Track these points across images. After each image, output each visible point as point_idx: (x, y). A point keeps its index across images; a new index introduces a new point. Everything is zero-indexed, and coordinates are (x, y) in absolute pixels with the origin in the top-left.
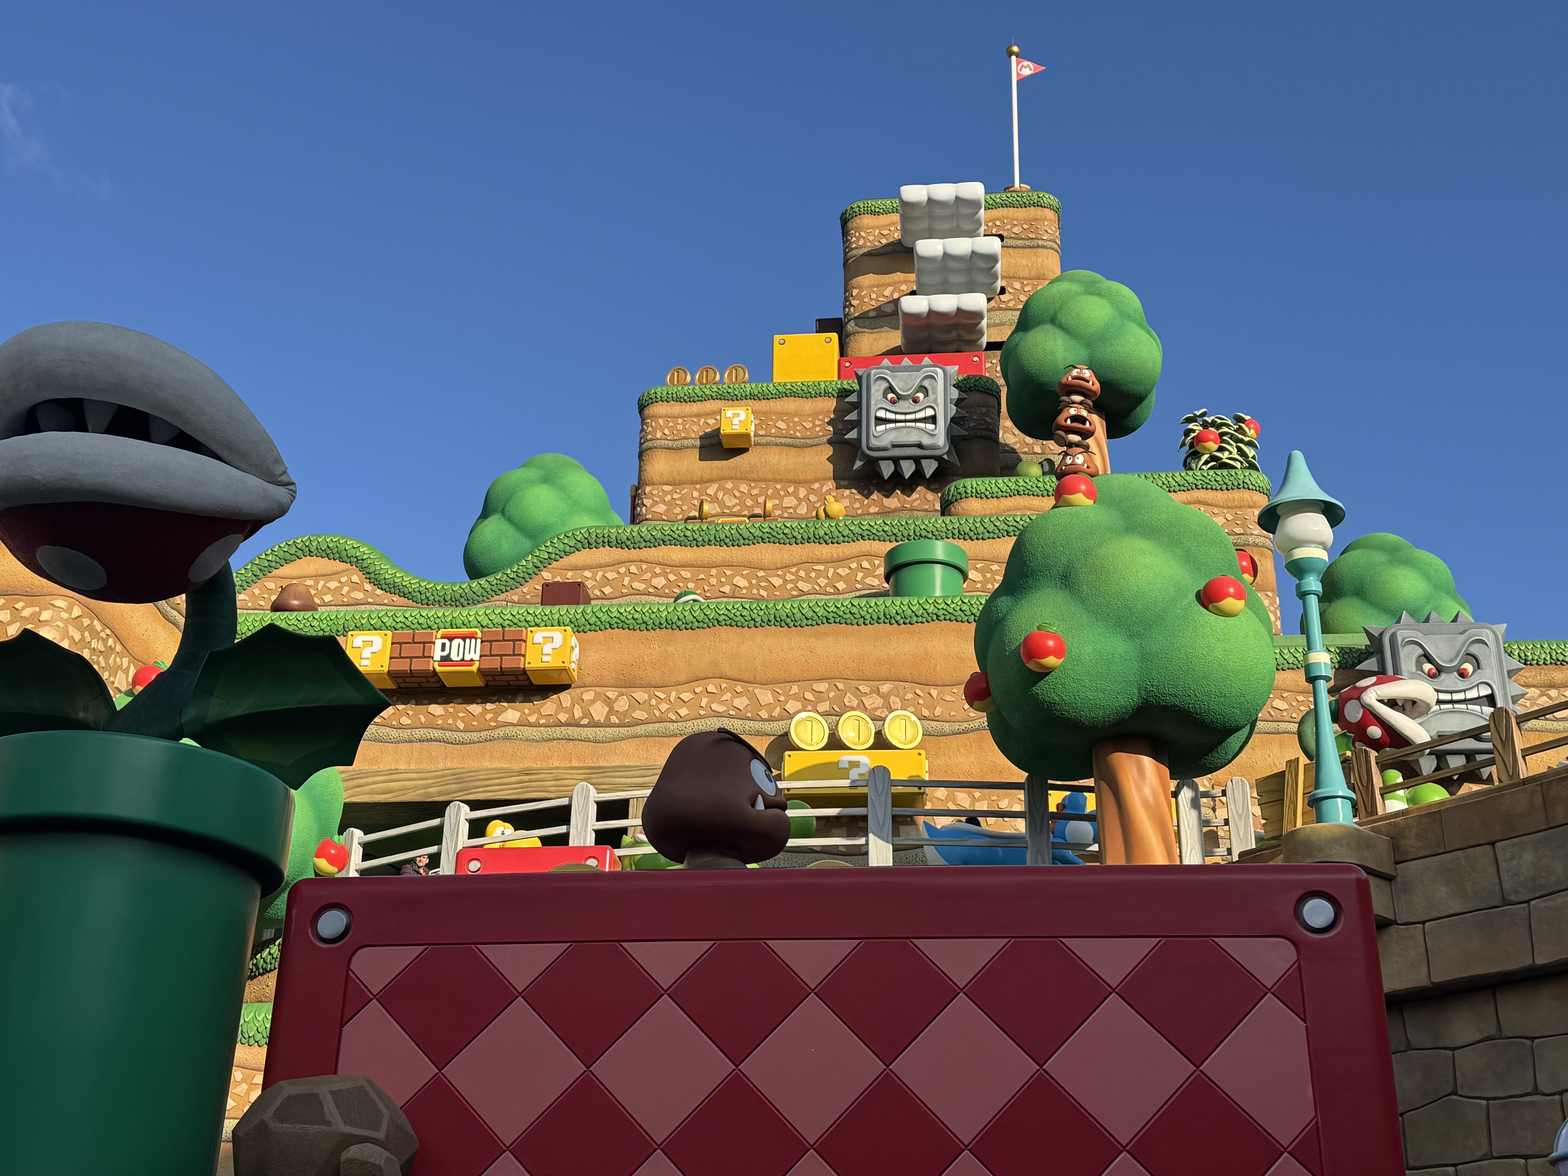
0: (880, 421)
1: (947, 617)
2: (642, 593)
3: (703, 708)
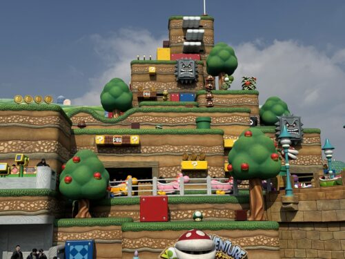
0: (182, 72)
1: (209, 133)
2: (148, 122)
3: (165, 150)
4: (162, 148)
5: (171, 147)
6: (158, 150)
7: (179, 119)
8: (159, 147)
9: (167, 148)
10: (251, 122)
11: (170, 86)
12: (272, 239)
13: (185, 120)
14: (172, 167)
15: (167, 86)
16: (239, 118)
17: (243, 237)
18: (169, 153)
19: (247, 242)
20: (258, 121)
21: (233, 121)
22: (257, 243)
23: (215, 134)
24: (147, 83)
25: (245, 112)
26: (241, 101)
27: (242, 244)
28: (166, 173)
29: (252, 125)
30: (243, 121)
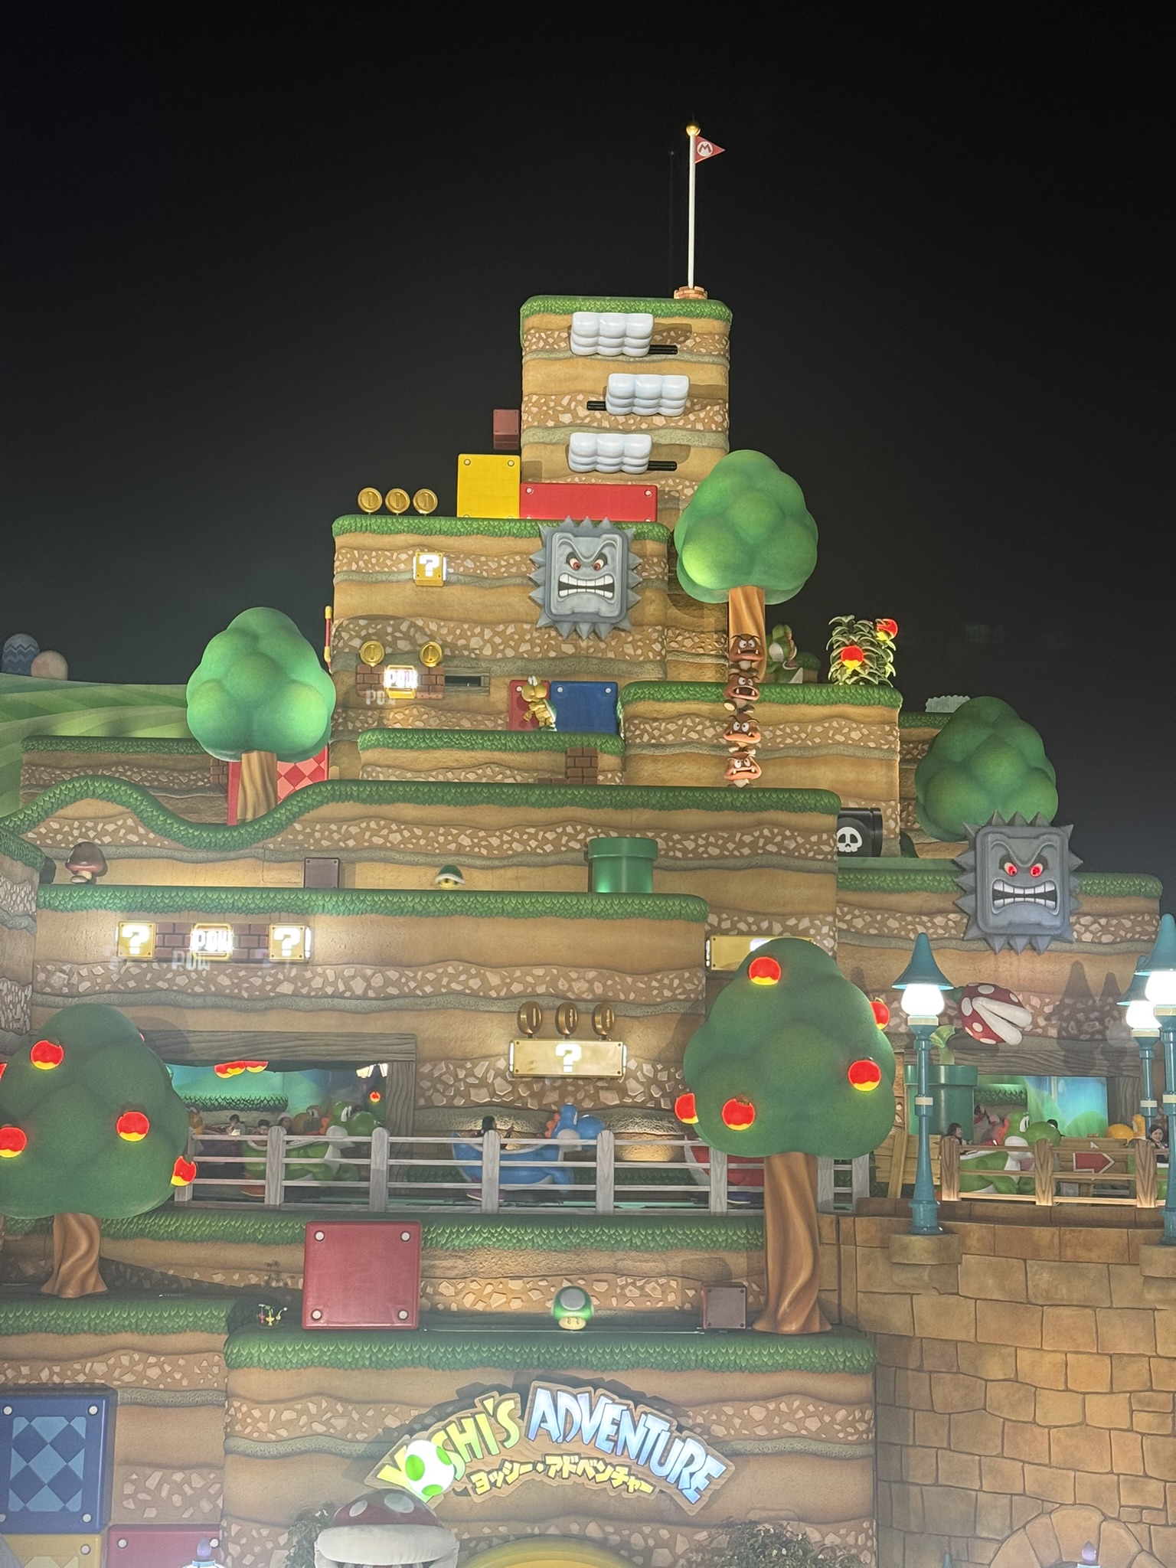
1: (642, 915)
2: (381, 848)
3: (444, 987)
4: (431, 976)
5: (473, 971)
6: (412, 985)
7: (521, 836)
8: (420, 974)
9: (453, 978)
10: (854, 839)
11: (512, 643)
12: (841, 1414)
13: (546, 841)
14: (476, 1060)
15: (498, 640)
16: (785, 838)
17: (724, 1401)
18: (463, 1000)
19: (737, 1422)
20: (888, 829)
21: (760, 851)
22: (779, 1427)
23: (669, 916)
24: (404, 627)
25: (814, 809)
26: (819, 735)
27: (719, 1431)
28: (447, 1086)
29: (859, 853)
30: (803, 852)
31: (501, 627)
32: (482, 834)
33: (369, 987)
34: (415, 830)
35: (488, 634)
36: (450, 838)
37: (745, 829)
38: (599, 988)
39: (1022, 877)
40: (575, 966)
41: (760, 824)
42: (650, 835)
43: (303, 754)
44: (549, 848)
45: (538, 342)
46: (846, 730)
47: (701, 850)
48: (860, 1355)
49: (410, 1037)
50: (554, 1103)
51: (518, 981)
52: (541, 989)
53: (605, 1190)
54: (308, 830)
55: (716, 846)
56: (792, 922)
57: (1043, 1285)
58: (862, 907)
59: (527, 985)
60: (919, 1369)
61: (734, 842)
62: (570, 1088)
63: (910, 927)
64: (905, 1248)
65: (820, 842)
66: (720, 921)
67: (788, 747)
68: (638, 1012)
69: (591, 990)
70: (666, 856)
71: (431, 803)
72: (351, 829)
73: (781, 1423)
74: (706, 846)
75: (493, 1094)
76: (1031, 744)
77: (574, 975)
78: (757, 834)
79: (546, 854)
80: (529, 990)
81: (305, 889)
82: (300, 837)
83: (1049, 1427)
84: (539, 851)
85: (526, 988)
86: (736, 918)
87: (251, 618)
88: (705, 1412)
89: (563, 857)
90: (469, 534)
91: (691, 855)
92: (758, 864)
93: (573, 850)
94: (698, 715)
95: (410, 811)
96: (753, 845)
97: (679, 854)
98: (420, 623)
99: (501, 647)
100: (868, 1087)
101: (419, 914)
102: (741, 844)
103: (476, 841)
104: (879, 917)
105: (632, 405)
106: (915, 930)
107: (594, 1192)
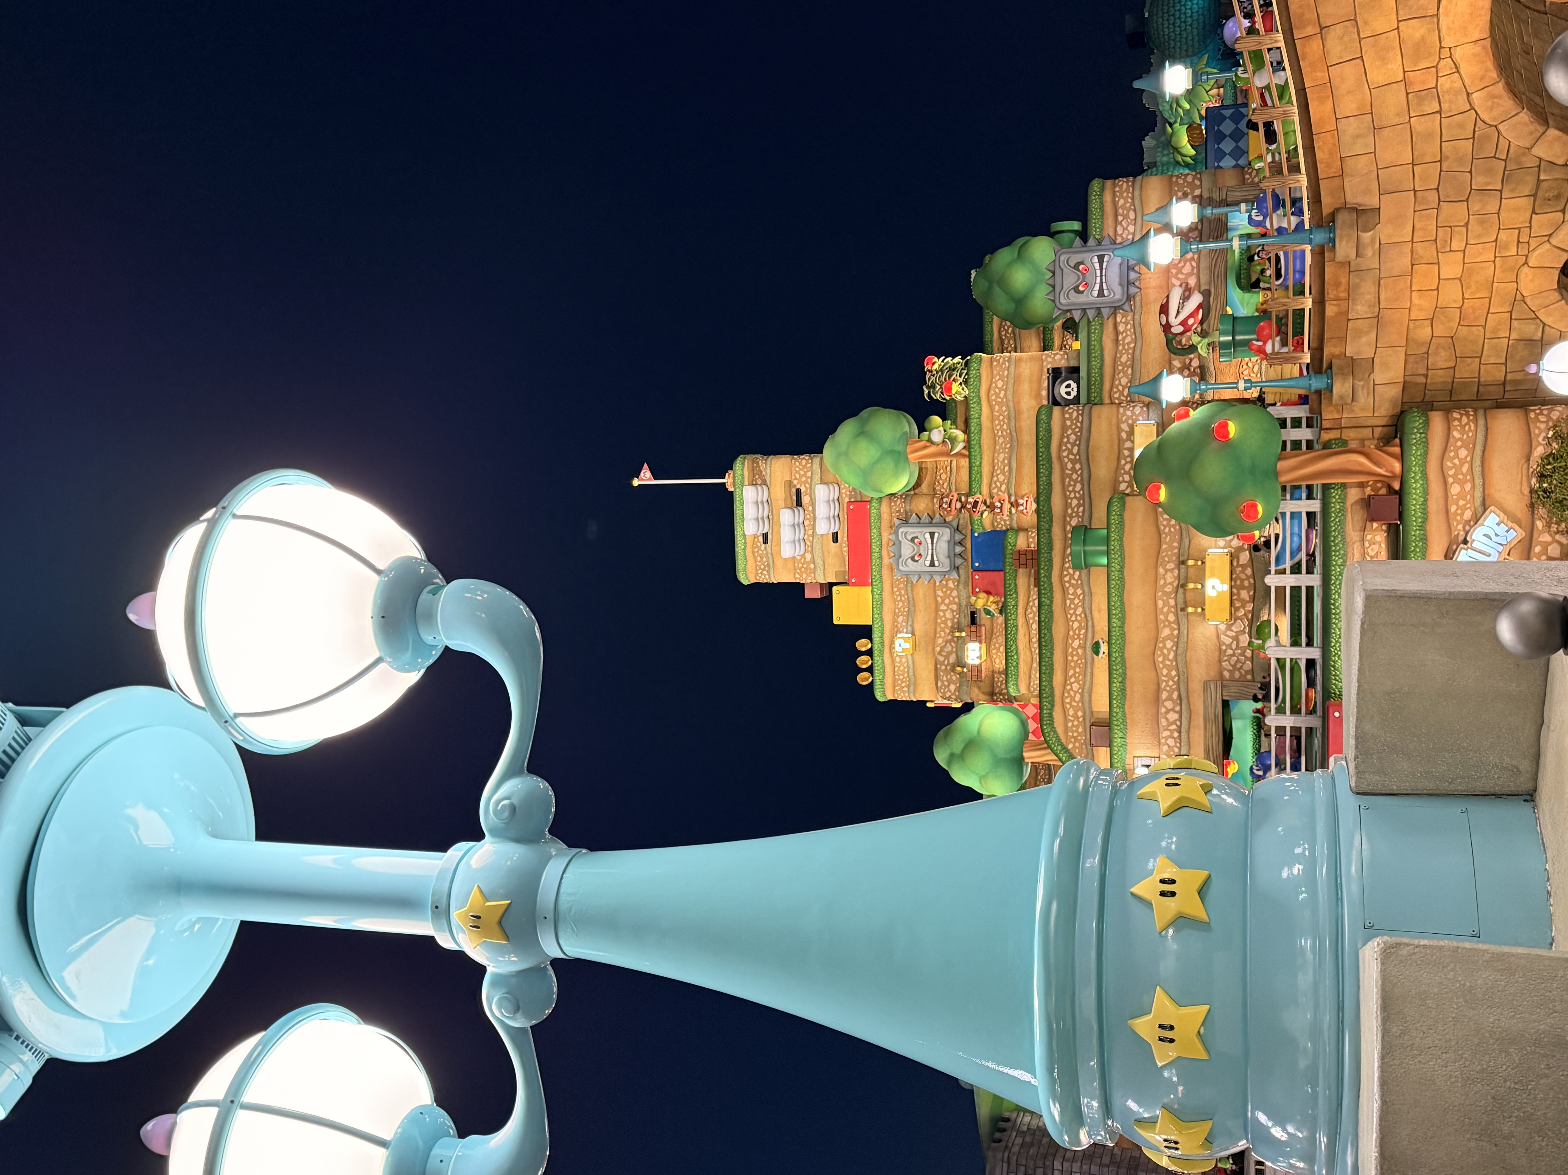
1: (1121, 540)
2: (1082, 695)
3: (1172, 663)
4: (1165, 672)
5: (1161, 645)
6: (1171, 683)
7: (1072, 609)
8: (1163, 678)
9: (1166, 657)
10: (1068, 386)
11: (949, 592)
12: (1456, 434)
13: (1074, 593)
14: (1220, 643)
15: (947, 601)
16: (1068, 442)
17: (1447, 511)
18: (1180, 651)
19: (1461, 503)
20: (1061, 359)
21: (1078, 457)
22: (1465, 475)
23: (1122, 523)
24: (942, 659)
25: (1049, 423)
26: (1001, 408)
27: (1468, 514)
28: (1238, 661)
29: (1078, 382)
30: (1077, 430)
31: (939, 599)
32: (1071, 633)
33: (1173, 710)
34: (1070, 674)
35: (943, 607)
36: (1075, 653)
37: (1063, 468)
38: (1171, 566)
39: (1089, 278)
40: (1156, 581)
41: (1060, 458)
42: (1068, 528)
43: (1024, 724)
44: (1079, 591)
45: (764, 574)
46: (997, 390)
47: (1077, 495)
48: (1414, 422)
49: (1206, 684)
50: (1249, 593)
51: (1166, 616)
52: (1172, 602)
53: (1303, 580)
54: (1073, 740)
55: (1075, 486)
56: (1124, 435)
57: (1366, 309)
58: (1113, 379)
59: (1169, 611)
60: (1426, 376)
61: (1072, 474)
62: (1238, 582)
63: (1126, 347)
64: (1341, 398)
65: (1070, 419)
66: (1124, 481)
67: (1009, 427)
68: (1186, 541)
69: (1172, 570)
70: (1082, 517)
71: (1052, 664)
72: (1071, 714)
73: (1462, 474)
74: (1075, 492)
75: (1243, 632)
76: (1004, 256)
77: (1162, 582)
78: (1066, 460)
79: (1083, 593)
80: (1173, 610)
81: (1110, 746)
82: (1077, 745)
83: (1463, 299)
84: (1081, 597)
85: (1172, 612)
86: (1122, 471)
87: (941, 756)
88: (1455, 524)
89: (1085, 583)
90: (882, 620)
91: (1081, 502)
92: (1086, 459)
93: (1080, 576)
94: (990, 485)
95: (1058, 677)
96: (1074, 462)
97: (1081, 509)
98: (938, 649)
99: (951, 599)
100: (1232, 429)
101: (1124, 679)
102: (1073, 469)
103: (1076, 637)
104: (1120, 368)
105: (798, 525)
106: (1129, 344)
107: (1307, 587)
